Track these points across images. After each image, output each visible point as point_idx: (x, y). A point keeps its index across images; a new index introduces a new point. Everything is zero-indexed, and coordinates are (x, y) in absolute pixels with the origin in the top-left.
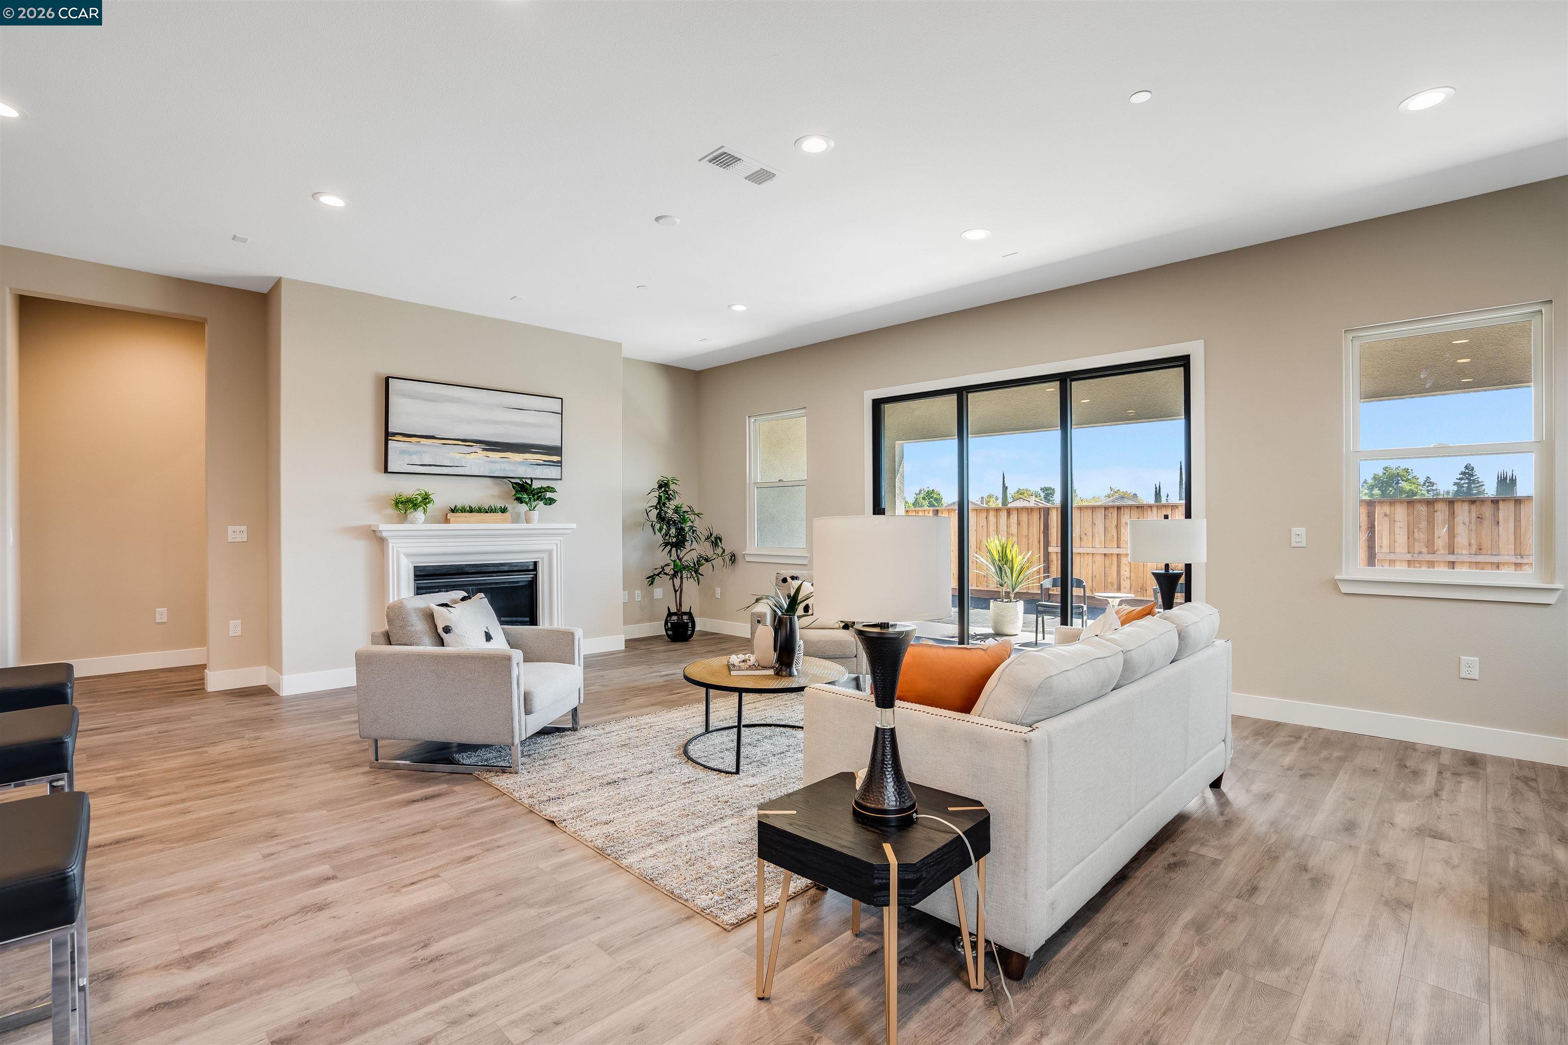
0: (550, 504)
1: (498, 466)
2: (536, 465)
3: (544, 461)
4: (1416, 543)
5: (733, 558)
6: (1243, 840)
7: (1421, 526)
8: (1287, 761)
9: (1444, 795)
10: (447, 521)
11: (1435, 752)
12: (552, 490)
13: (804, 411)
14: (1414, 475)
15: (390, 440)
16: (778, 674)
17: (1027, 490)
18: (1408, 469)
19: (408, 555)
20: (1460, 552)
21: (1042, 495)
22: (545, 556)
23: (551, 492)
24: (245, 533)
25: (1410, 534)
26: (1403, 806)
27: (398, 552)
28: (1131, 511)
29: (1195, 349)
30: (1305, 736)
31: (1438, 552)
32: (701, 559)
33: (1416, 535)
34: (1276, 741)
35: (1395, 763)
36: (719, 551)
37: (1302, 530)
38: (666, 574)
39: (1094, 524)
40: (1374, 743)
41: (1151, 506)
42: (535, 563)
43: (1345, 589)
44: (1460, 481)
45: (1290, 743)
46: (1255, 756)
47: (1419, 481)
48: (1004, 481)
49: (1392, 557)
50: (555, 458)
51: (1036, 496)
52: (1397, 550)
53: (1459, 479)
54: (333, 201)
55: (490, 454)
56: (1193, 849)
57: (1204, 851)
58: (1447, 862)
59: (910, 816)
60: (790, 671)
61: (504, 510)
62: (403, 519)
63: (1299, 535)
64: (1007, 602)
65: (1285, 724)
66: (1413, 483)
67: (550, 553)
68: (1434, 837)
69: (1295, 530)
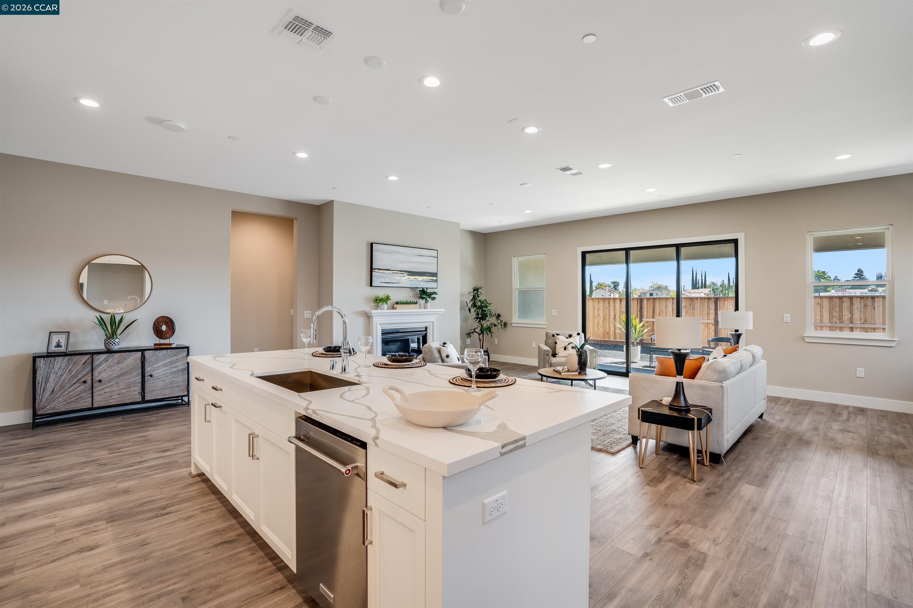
0: (434, 300)
1: (413, 283)
2: (428, 281)
3: (431, 280)
4: (833, 318)
5: (505, 325)
6: (777, 432)
7: (836, 309)
8: (787, 409)
9: (851, 420)
10: (393, 308)
11: (847, 407)
12: (436, 293)
13: (545, 255)
14: (828, 275)
15: (374, 271)
16: (580, 373)
17: (604, 283)
18: (825, 272)
19: (379, 324)
20: (855, 323)
21: (612, 286)
22: (431, 324)
23: (435, 294)
24: (310, 314)
25: (831, 313)
26: (836, 423)
27: (377, 323)
28: (687, 300)
29: (741, 237)
30: (791, 402)
31: (845, 323)
32: (492, 325)
33: (834, 313)
34: (780, 403)
35: (830, 411)
36: (499, 321)
37: (788, 315)
38: (476, 332)
39: (666, 307)
40: (821, 404)
41: (697, 298)
42: (426, 328)
43: (807, 340)
44: (855, 278)
45: (786, 404)
46: (772, 408)
47: (831, 278)
48: (591, 278)
49: (822, 325)
50: (435, 278)
51: (609, 287)
52: (824, 322)
53: (854, 278)
54: (393, 178)
55: (410, 277)
56: (759, 435)
57: (764, 435)
58: (853, 438)
59: (689, 409)
60: (585, 373)
61: (416, 303)
62: (377, 308)
63: (787, 317)
64: (633, 346)
65: (781, 398)
66: (828, 280)
67: (433, 322)
68: (847, 432)
69: (785, 315)
